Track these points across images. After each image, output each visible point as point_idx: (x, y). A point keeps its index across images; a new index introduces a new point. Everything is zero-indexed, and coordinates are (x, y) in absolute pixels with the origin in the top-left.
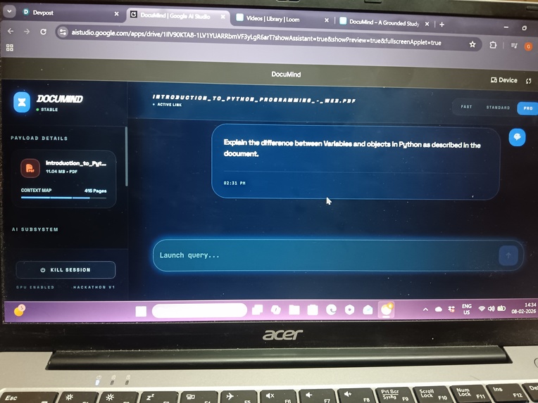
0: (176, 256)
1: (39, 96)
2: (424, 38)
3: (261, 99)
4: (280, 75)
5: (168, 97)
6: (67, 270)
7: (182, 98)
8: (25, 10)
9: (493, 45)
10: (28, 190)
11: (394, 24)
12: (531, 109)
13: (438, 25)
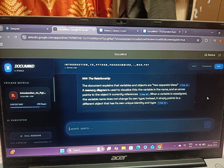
0: (76, 129)
1: (16, 65)
2: (178, 38)
3: (110, 65)
4: (118, 54)
5: (71, 65)
6: (31, 136)
7: (77, 65)
8: (7, 28)
9: (206, 40)
10: (13, 104)
11: (166, 32)
12: (220, 66)
13: (184, 32)
